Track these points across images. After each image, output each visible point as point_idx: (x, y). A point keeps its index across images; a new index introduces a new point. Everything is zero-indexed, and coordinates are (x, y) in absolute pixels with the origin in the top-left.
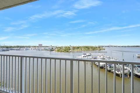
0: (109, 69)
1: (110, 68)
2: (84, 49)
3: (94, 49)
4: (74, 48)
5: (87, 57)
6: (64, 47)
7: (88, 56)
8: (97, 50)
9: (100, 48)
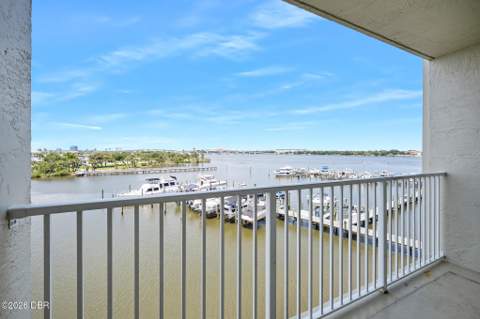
0: (230, 214)
1: (233, 211)
2: (143, 162)
3: (179, 159)
4: (98, 159)
5: (160, 190)
6: (41, 156)
7: (166, 185)
8: (189, 162)
9: (196, 158)
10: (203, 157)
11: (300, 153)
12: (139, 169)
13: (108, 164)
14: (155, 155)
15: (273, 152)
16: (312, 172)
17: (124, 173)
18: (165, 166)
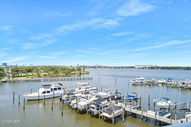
0: (95, 111)
3: (68, 72)
7: (55, 89)
8: (75, 74)
10: (84, 71)
11: (152, 68)
12: (41, 78)
13: (23, 75)
14: (52, 69)
15: (133, 67)
16: (159, 81)
17: (32, 81)
18: (59, 76)
